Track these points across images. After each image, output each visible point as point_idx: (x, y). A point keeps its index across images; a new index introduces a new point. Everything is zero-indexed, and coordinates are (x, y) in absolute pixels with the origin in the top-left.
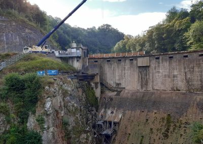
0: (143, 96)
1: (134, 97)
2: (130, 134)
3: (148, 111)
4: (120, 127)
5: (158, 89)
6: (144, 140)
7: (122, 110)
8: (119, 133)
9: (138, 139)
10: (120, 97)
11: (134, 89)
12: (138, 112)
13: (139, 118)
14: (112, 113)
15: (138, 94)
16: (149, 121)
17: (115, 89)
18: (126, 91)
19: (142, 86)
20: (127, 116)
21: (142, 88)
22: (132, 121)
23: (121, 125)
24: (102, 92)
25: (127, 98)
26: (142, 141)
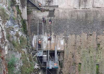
0: (86, 16)
1: (75, 18)
2: (80, 64)
3: (98, 34)
4: (65, 57)
5: (99, 6)
6: (100, 69)
7: (62, 35)
8: (65, 64)
9: (92, 69)
10: (55, 18)
11: (69, 7)
12: (84, 36)
13: (88, 43)
14: (50, 39)
15: (79, 13)
16: (101, 46)
17: (45, 8)
18: (61, 11)
19: (80, 3)
20: (71, 42)
21: (80, 5)
22: (80, 47)
23: (65, 54)
24: (29, 13)
25: (66, 19)
26: (98, 70)
